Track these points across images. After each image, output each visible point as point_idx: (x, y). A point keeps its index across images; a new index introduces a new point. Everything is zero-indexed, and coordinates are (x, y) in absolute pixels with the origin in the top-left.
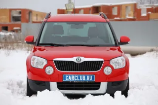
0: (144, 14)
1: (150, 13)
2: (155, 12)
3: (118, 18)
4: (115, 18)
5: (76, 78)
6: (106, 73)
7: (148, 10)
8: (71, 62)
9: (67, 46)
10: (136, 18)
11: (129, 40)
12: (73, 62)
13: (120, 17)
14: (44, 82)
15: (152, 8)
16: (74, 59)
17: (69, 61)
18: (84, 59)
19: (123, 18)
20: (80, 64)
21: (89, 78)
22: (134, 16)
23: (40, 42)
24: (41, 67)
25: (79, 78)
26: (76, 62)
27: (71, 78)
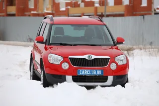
0: (63, 9)
1: (69, 7)
2: (75, 7)
3: (35, 12)
4: (32, 12)
5: (89, 72)
6: (112, 68)
7: (67, 4)
8: (83, 59)
9: (74, 45)
10: (54, 12)
11: (123, 40)
12: (85, 59)
13: (37, 11)
14: (61, 76)
15: (71, 2)
16: (86, 57)
17: (81, 59)
18: (94, 57)
19: (40, 12)
20: (91, 61)
21: (99, 73)
22: (52, 11)
23: (51, 42)
24: (58, 63)
25: (91, 73)
26: (88, 59)
27: (84, 72)
